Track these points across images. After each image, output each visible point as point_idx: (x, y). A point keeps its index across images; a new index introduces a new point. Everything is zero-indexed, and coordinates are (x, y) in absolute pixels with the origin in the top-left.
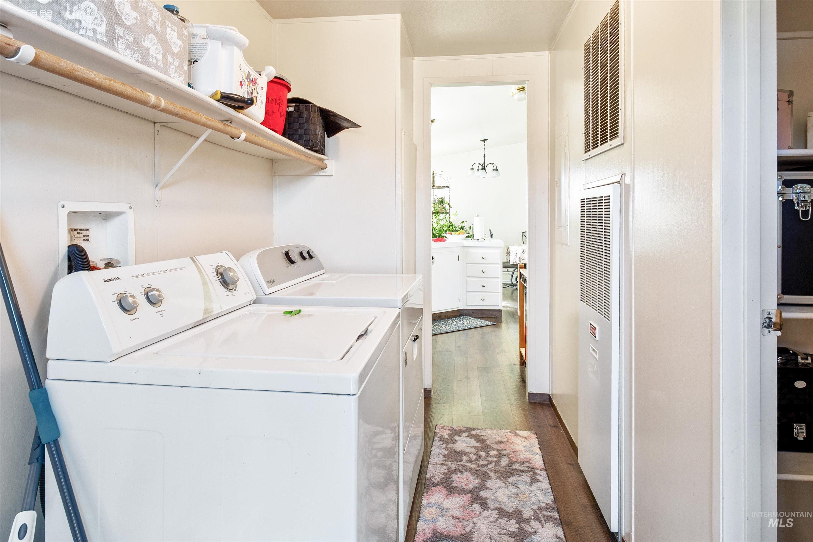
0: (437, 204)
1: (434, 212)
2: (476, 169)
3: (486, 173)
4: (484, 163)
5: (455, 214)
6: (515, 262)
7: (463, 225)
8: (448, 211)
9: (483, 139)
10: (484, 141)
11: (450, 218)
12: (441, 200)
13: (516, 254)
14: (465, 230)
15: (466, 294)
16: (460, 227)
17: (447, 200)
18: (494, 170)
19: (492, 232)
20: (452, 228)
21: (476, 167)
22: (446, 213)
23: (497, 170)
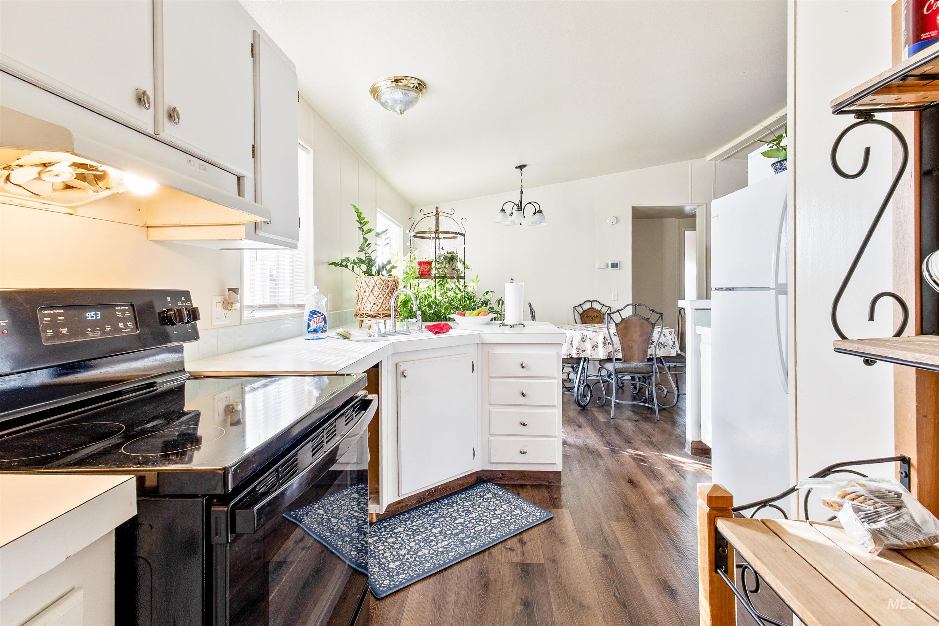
0: (442, 263)
1: (437, 275)
2: (508, 210)
3: (524, 217)
4: (521, 202)
5: (475, 281)
6: (570, 354)
7: (488, 297)
8: (463, 275)
9: (519, 165)
10: (521, 167)
11: (465, 286)
12: (449, 255)
13: (572, 341)
14: (491, 306)
15: (489, 441)
16: (482, 300)
17: (460, 256)
18: (535, 213)
19: (534, 308)
20: (470, 302)
21: (508, 208)
22: (459, 277)
23: (540, 211)
